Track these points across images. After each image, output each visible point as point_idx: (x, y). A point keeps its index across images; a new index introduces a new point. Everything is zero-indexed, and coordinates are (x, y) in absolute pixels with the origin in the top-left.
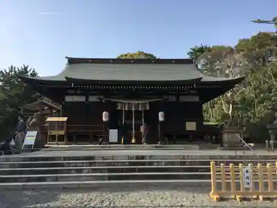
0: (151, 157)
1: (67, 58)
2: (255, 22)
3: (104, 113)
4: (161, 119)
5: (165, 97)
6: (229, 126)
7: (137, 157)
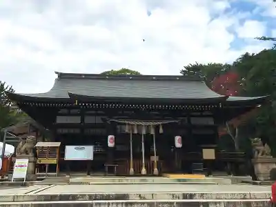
0: (202, 195)
1: (57, 73)
2: (261, 39)
3: (110, 137)
4: (178, 145)
6: (262, 154)
7: (185, 196)
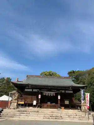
3: (39, 95)
5: (61, 91)
